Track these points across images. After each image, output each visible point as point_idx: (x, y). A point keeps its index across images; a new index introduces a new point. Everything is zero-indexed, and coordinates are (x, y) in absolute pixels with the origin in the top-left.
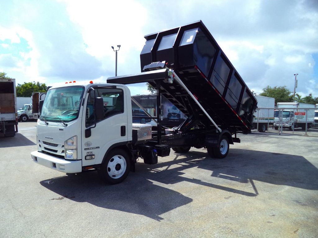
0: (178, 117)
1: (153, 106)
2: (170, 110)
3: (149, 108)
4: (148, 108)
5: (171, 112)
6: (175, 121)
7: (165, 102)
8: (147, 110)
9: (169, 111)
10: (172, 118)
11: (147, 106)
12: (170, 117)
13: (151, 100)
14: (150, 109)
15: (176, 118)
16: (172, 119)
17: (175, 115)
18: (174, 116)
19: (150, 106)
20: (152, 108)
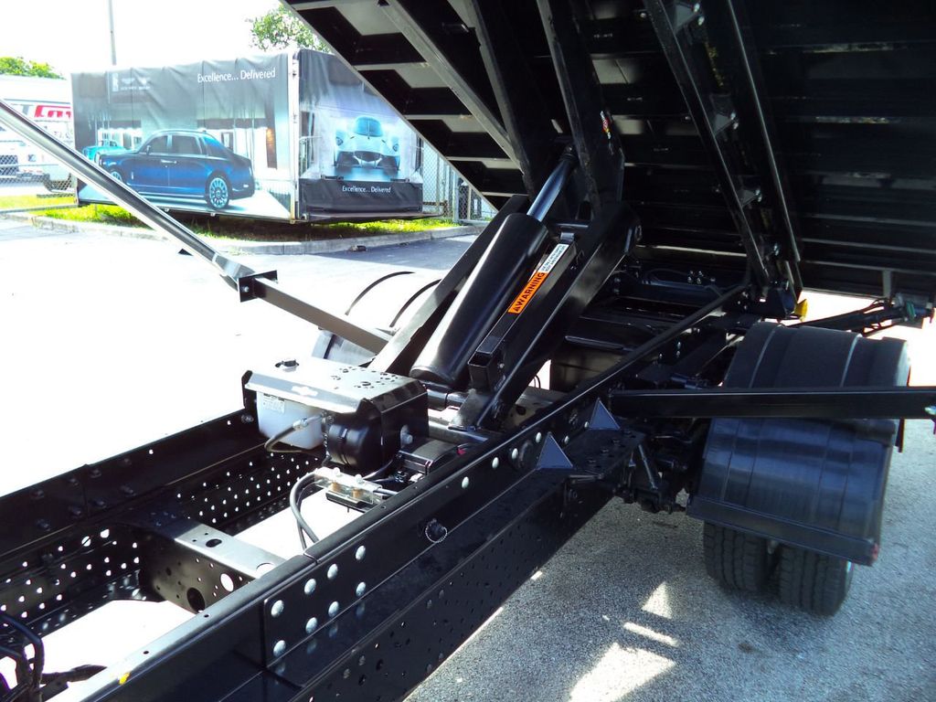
0: (385, 174)
1: (263, 116)
2: (346, 140)
3: (245, 124)
4: (238, 126)
5: (351, 146)
6: (374, 190)
7: (318, 99)
8: (231, 136)
9: (340, 142)
10: (357, 176)
11: (231, 117)
12: (348, 170)
13: (250, 81)
14: (249, 130)
15: (378, 177)
16: (359, 184)
17: (373, 162)
18: (368, 169)
19: (247, 117)
20: (258, 124)
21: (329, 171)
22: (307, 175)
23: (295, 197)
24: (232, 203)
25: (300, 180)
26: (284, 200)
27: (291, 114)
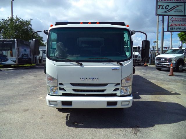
0: (27, 57)
1: (10, 49)
3: (5, 50)
7: (20, 46)
8: (2, 52)
9: (22, 52)
12: (23, 57)
13: (6, 44)
14: (6, 51)
15: (26, 58)
16: (24, 59)
18: (25, 56)
19: (6, 49)
20: (8, 50)
21: (21, 57)
22: (19, 58)
23: (17, 61)
24: (2, 63)
25: (18, 58)
26: (14, 61)
27: (16, 48)
